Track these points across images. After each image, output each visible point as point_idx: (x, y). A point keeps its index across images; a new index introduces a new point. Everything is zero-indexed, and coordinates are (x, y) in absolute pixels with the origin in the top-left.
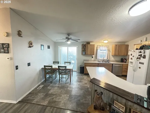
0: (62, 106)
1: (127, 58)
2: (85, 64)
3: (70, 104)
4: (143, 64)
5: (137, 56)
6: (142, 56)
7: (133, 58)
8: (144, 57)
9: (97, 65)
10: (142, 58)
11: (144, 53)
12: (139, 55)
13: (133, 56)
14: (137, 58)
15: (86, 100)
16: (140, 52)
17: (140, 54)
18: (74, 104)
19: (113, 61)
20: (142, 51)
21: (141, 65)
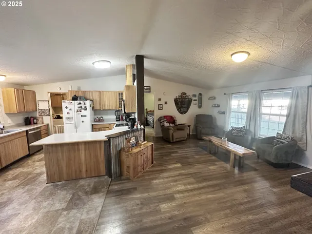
1: (38, 116)
3: (93, 201)
4: (85, 116)
5: (77, 108)
6: (83, 107)
7: (70, 112)
8: (85, 109)
10: (83, 111)
11: (85, 104)
12: (79, 107)
13: (70, 109)
14: (77, 111)
15: (89, 185)
16: (80, 104)
17: (80, 105)
18: (93, 197)
20: (82, 102)
21: (83, 119)
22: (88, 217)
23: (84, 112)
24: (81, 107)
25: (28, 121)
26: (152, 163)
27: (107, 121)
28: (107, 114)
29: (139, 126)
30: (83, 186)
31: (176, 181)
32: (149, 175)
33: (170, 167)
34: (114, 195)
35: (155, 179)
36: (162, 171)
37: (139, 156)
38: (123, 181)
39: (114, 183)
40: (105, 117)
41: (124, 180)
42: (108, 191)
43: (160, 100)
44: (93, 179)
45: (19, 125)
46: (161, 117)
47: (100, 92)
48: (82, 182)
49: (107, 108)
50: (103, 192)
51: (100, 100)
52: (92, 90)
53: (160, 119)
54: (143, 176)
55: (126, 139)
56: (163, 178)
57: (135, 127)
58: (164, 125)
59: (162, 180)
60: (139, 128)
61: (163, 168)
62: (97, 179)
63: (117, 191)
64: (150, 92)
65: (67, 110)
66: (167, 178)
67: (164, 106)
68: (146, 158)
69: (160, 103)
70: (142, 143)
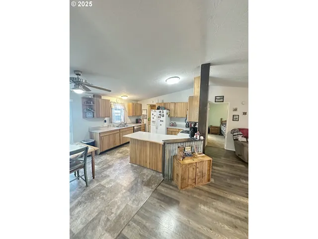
0: (138, 205)
1: (142, 119)
2: (101, 135)
3: (142, 193)
4: (163, 121)
5: (158, 115)
8: (163, 116)
9: (118, 131)
11: (163, 112)
13: (155, 116)
14: (158, 117)
15: (147, 176)
18: (144, 189)
19: (130, 123)
20: (161, 111)
21: (161, 123)
22: (132, 205)
23: (162, 118)
24: (161, 114)
25: (137, 121)
26: (209, 180)
27: (179, 127)
28: (179, 121)
29: (198, 136)
30: (144, 174)
31: (236, 227)
32: (200, 195)
33: (233, 197)
34: (158, 197)
35: (205, 204)
36: (218, 197)
37: (191, 169)
38: (171, 187)
39: (164, 184)
40: (178, 123)
41: (173, 186)
42: (156, 189)
43: (236, 110)
44: (152, 171)
45: (133, 123)
46: (234, 130)
47: (175, 103)
48: (145, 171)
49: (179, 116)
50: (152, 188)
51: (175, 109)
52: (170, 102)
53: (233, 131)
54: (192, 192)
55: (179, 147)
56: (216, 209)
57: (195, 137)
58: (237, 140)
59: (213, 212)
60: (198, 138)
61: (222, 194)
62: (154, 174)
63: (162, 195)
64: (223, 102)
65: (153, 116)
66: (222, 212)
67: (241, 117)
68: (199, 172)
69: (235, 113)
70: (198, 155)
